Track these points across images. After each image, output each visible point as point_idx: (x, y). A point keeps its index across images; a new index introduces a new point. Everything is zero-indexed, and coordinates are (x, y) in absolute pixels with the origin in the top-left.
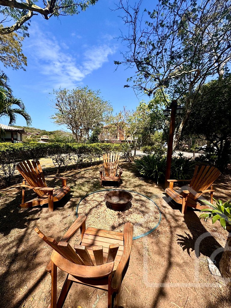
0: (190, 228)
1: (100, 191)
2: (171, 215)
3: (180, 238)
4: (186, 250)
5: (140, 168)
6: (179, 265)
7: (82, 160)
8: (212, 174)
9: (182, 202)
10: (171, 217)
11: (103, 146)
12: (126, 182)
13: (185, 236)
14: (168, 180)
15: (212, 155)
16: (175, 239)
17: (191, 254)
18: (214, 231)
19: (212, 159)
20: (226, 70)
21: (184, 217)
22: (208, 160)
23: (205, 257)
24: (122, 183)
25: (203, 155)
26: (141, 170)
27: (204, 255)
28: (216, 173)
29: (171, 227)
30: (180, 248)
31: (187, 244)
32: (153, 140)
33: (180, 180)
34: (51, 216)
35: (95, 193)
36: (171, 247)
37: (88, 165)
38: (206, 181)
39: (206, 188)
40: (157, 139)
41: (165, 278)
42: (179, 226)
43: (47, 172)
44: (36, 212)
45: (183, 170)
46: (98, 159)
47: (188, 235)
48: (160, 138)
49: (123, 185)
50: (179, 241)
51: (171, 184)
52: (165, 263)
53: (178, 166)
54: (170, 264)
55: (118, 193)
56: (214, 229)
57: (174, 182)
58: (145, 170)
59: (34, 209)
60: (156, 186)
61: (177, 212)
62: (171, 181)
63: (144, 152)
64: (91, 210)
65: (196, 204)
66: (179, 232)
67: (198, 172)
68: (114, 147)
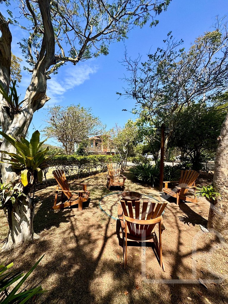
0: (185, 212)
1: (112, 194)
2: (171, 206)
3: (181, 218)
4: (186, 223)
5: (137, 175)
6: (184, 231)
7: (82, 171)
8: (194, 175)
9: (177, 196)
10: (170, 207)
11: (99, 158)
12: (128, 187)
13: (183, 217)
14: (164, 182)
15: (187, 163)
16: (178, 219)
17: (189, 225)
18: (200, 213)
19: (187, 167)
20: (193, 102)
21: (179, 207)
22: (184, 168)
23: (198, 225)
24: (125, 188)
25: (180, 164)
26: (139, 176)
27: (197, 224)
28: (196, 174)
29: (173, 213)
30: (183, 223)
31: (185, 220)
32: (135, 151)
33: (171, 182)
34: (83, 213)
35: (107, 196)
36: (177, 223)
37: (87, 175)
38: (190, 181)
39: (191, 185)
40: (138, 150)
41: (179, 237)
42: (178, 212)
43: (52, 182)
44: (69, 212)
45: (170, 175)
46: (94, 170)
47: (185, 216)
48: (141, 150)
49: (125, 189)
50: (180, 220)
51: (166, 185)
52: (177, 231)
53: (167, 172)
54: (180, 231)
55: (129, 193)
56: (200, 211)
57: (168, 183)
58: (142, 176)
59: (65, 210)
60: (152, 189)
61: (174, 204)
62: (166, 183)
63: (133, 162)
64: (112, 207)
65: (186, 197)
66: (179, 215)
67: (184, 174)
68: (107, 158)
